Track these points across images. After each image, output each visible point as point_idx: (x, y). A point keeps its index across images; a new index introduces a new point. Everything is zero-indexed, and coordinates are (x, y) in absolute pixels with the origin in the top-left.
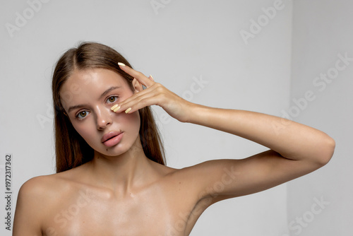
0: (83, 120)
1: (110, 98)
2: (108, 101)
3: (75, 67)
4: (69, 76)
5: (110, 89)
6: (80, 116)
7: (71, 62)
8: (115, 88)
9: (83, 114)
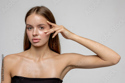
0: (30, 30)
1: (41, 27)
2: (40, 28)
3: (35, 12)
4: (31, 14)
5: (42, 24)
6: (29, 28)
7: (35, 10)
8: (44, 25)
9: (31, 28)
